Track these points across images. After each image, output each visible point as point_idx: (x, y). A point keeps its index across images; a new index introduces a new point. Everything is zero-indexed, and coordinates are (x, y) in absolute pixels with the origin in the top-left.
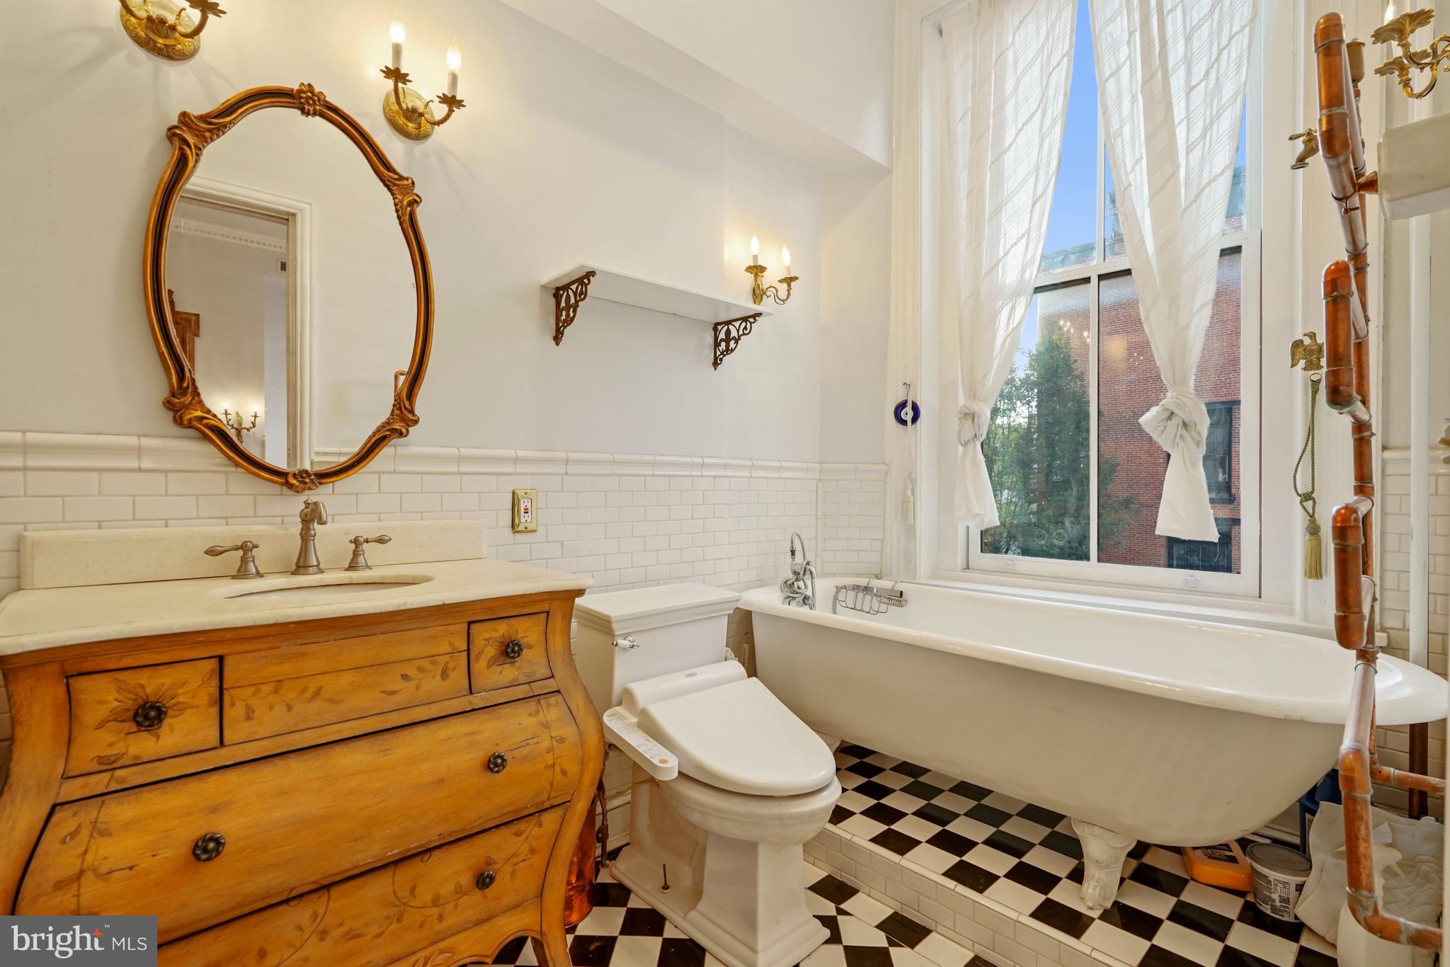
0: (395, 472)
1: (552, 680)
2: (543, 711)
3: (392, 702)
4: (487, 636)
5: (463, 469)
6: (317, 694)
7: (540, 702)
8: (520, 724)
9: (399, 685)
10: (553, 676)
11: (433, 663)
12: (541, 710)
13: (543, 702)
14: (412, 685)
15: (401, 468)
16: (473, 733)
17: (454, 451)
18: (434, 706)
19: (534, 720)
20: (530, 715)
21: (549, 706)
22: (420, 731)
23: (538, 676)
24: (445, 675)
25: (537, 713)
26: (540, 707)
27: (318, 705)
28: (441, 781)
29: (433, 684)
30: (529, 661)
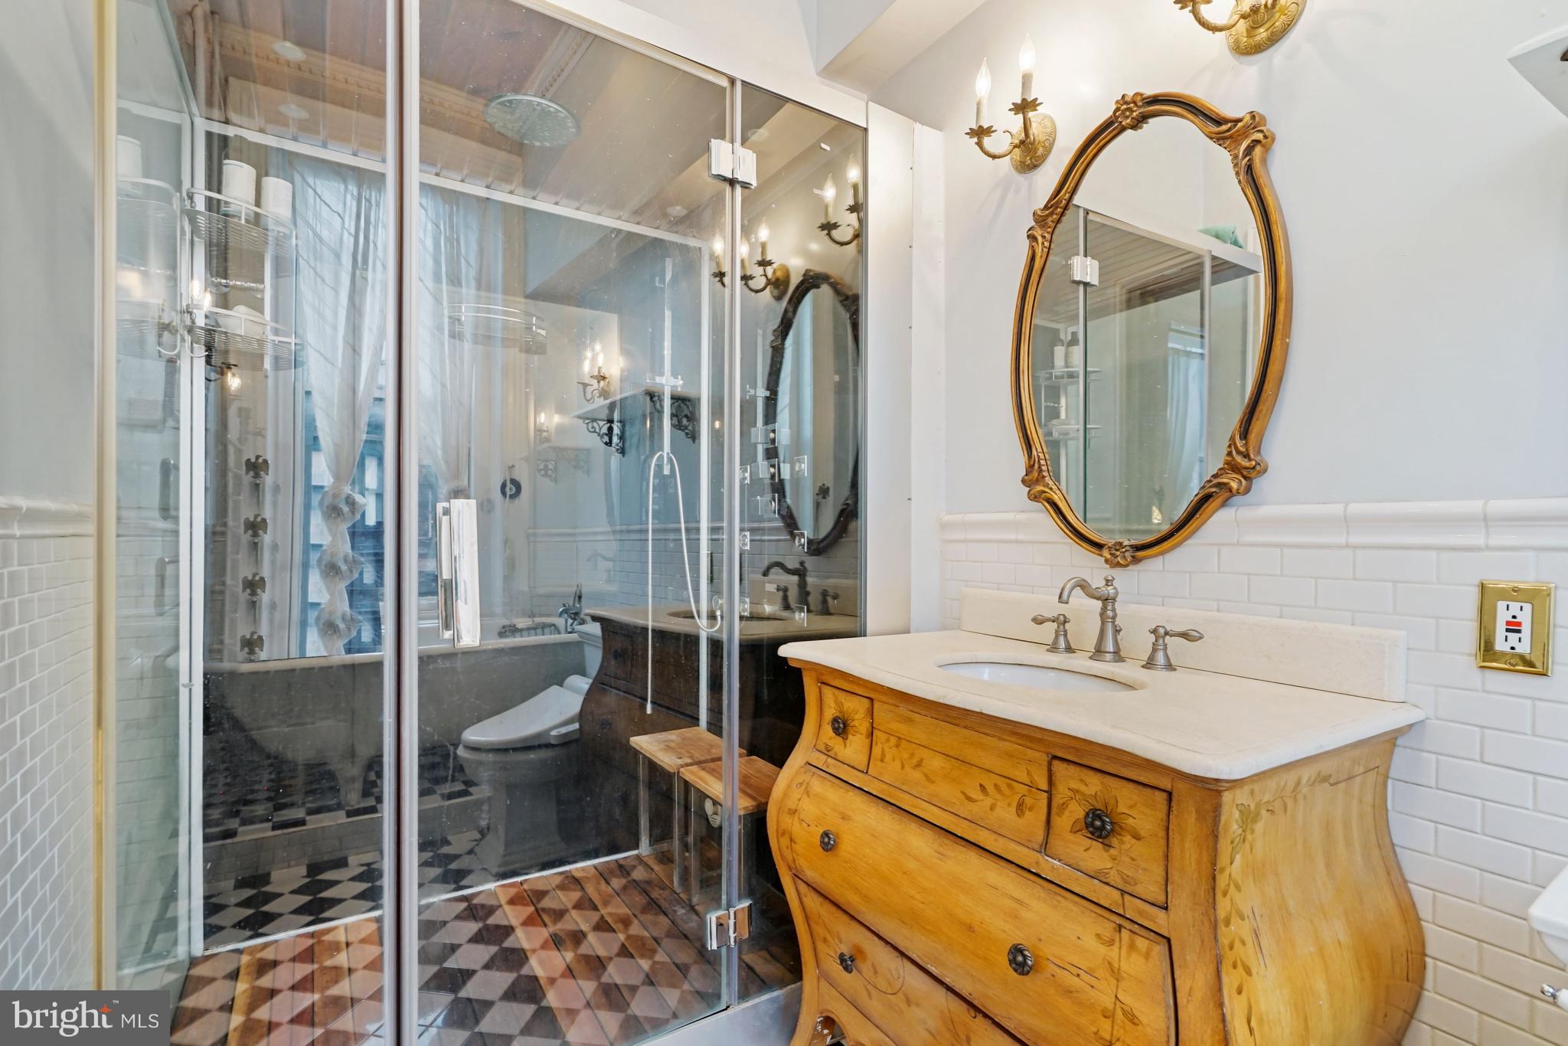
0: (1238, 544)
1: (1162, 913)
2: (1120, 948)
3: (965, 809)
4: (1074, 785)
5: (1355, 539)
6: (919, 765)
7: (1120, 931)
8: (1079, 938)
9: (976, 794)
10: (1166, 908)
11: (1010, 787)
12: (1117, 944)
13: (1125, 934)
14: (988, 802)
15: (1248, 538)
16: (1019, 902)
17: (1337, 509)
18: (1001, 840)
19: (1102, 949)
20: (1098, 936)
21: (1132, 947)
22: (973, 857)
23: (1139, 890)
24: (1020, 808)
25: (1111, 943)
26: (1117, 939)
27: (917, 775)
28: (970, 928)
29: (1005, 813)
30: (1133, 860)
